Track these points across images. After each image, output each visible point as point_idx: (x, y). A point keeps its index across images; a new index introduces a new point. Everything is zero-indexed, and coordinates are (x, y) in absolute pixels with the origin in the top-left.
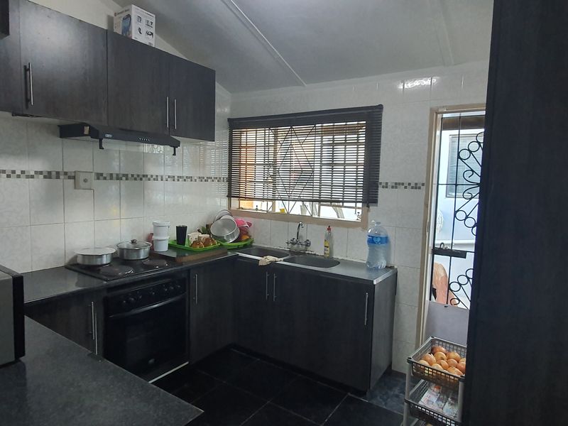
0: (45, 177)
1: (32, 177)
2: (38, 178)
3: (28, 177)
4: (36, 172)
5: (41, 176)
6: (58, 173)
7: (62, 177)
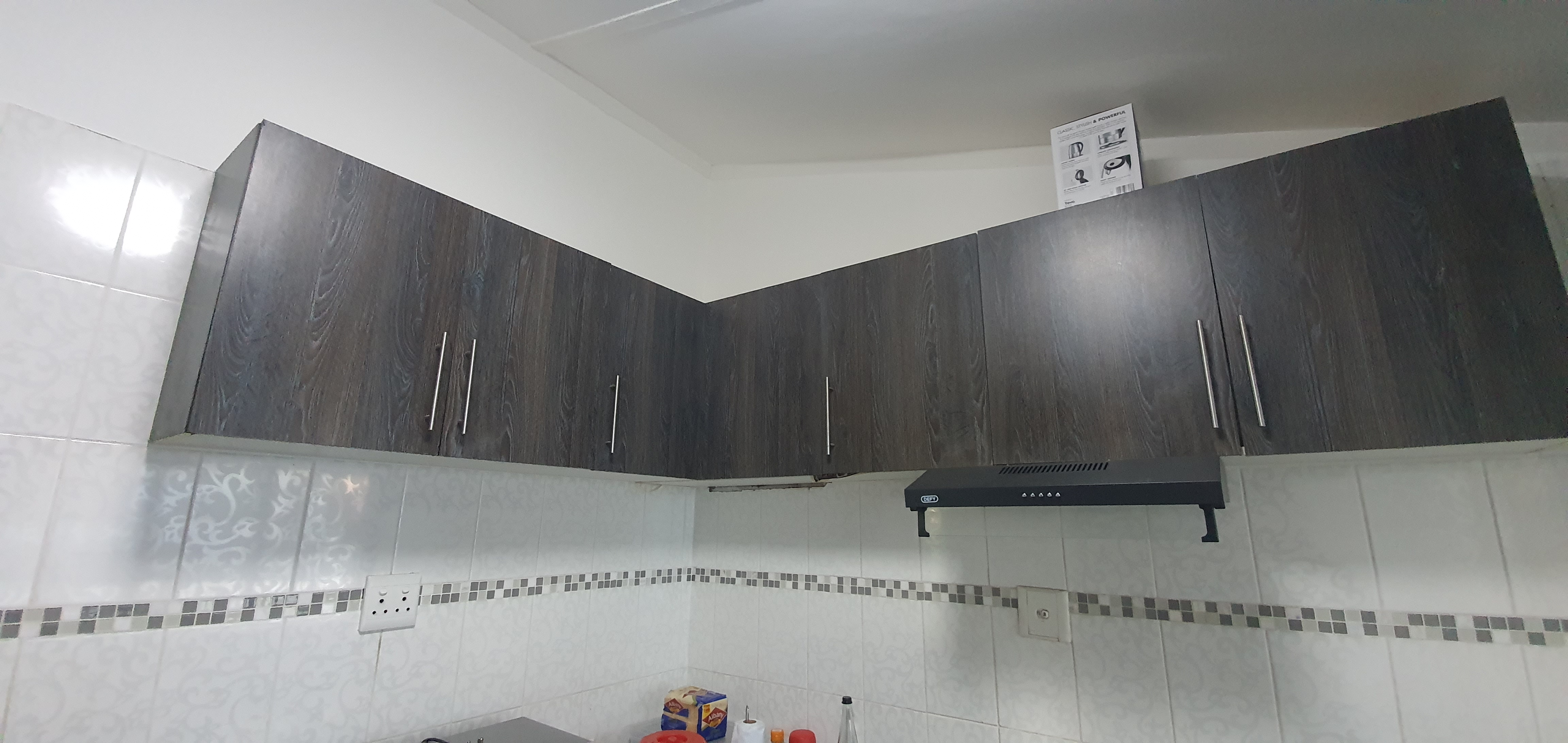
0: (952, 598)
1: (928, 597)
2: (939, 600)
3: (921, 596)
4: (935, 587)
5: (945, 596)
6: (978, 590)
7: (988, 600)
